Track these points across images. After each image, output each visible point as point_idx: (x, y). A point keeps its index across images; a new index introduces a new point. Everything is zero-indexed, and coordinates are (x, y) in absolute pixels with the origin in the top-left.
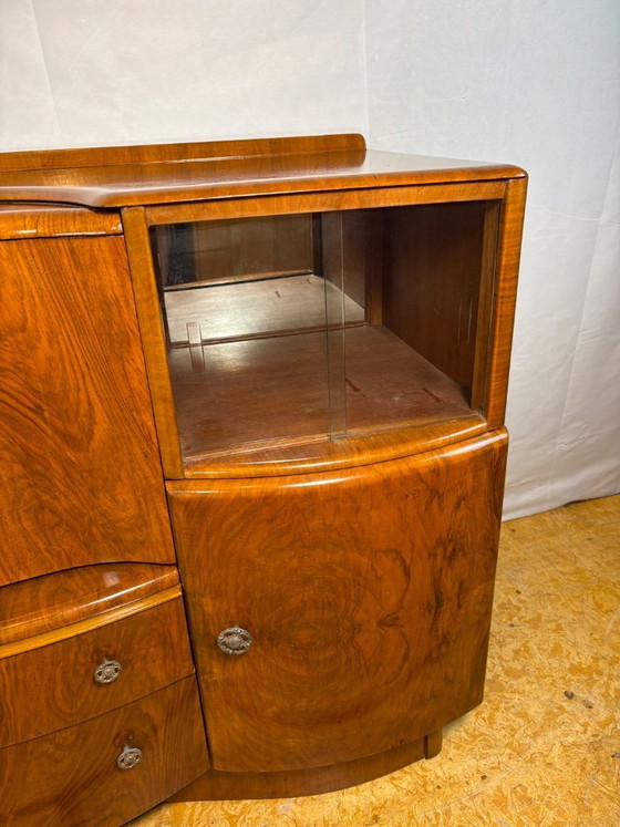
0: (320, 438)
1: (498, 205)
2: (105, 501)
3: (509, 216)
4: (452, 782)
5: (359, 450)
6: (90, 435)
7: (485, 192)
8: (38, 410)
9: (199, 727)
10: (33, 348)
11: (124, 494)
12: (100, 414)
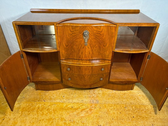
0: (129, 50)
1: (156, 27)
2: (105, 52)
3: (157, 28)
4: (134, 93)
5: (134, 51)
6: (106, 45)
7: (155, 26)
8: (102, 42)
9: (108, 79)
10: (104, 36)
11: (108, 52)
12: (108, 44)
